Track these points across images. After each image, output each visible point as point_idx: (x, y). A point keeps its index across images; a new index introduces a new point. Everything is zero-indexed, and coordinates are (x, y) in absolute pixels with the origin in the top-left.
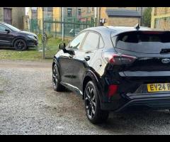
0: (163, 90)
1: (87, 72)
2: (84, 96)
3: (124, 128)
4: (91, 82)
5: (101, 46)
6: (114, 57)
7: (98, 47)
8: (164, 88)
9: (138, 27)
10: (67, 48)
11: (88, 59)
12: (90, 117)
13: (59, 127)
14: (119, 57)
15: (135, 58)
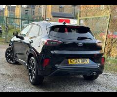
0: (78, 63)
1: (31, 50)
2: (28, 67)
3: (53, 87)
4: (33, 58)
5: (40, 34)
6: (48, 41)
7: (38, 35)
8: (79, 61)
9: (65, 23)
10: (19, 35)
11: (31, 42)
12: (31, 80)
13: (9, 87)
14: (51, 41)
15: (61, 42)
